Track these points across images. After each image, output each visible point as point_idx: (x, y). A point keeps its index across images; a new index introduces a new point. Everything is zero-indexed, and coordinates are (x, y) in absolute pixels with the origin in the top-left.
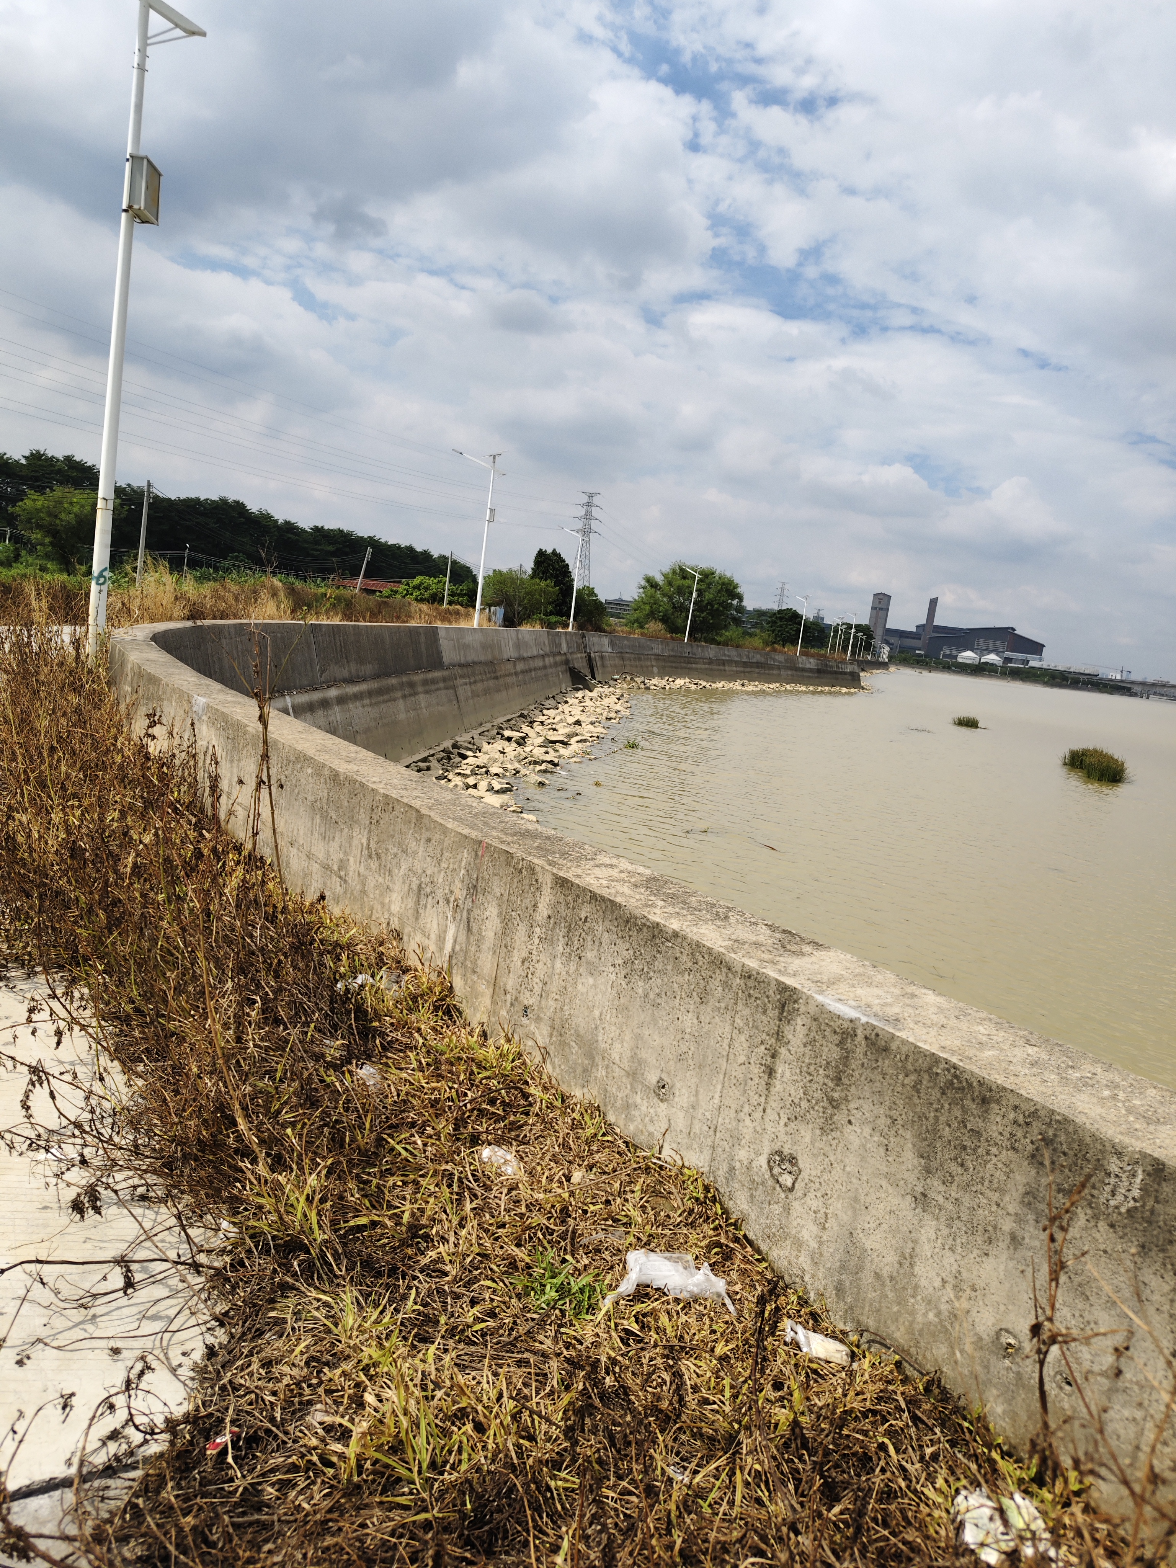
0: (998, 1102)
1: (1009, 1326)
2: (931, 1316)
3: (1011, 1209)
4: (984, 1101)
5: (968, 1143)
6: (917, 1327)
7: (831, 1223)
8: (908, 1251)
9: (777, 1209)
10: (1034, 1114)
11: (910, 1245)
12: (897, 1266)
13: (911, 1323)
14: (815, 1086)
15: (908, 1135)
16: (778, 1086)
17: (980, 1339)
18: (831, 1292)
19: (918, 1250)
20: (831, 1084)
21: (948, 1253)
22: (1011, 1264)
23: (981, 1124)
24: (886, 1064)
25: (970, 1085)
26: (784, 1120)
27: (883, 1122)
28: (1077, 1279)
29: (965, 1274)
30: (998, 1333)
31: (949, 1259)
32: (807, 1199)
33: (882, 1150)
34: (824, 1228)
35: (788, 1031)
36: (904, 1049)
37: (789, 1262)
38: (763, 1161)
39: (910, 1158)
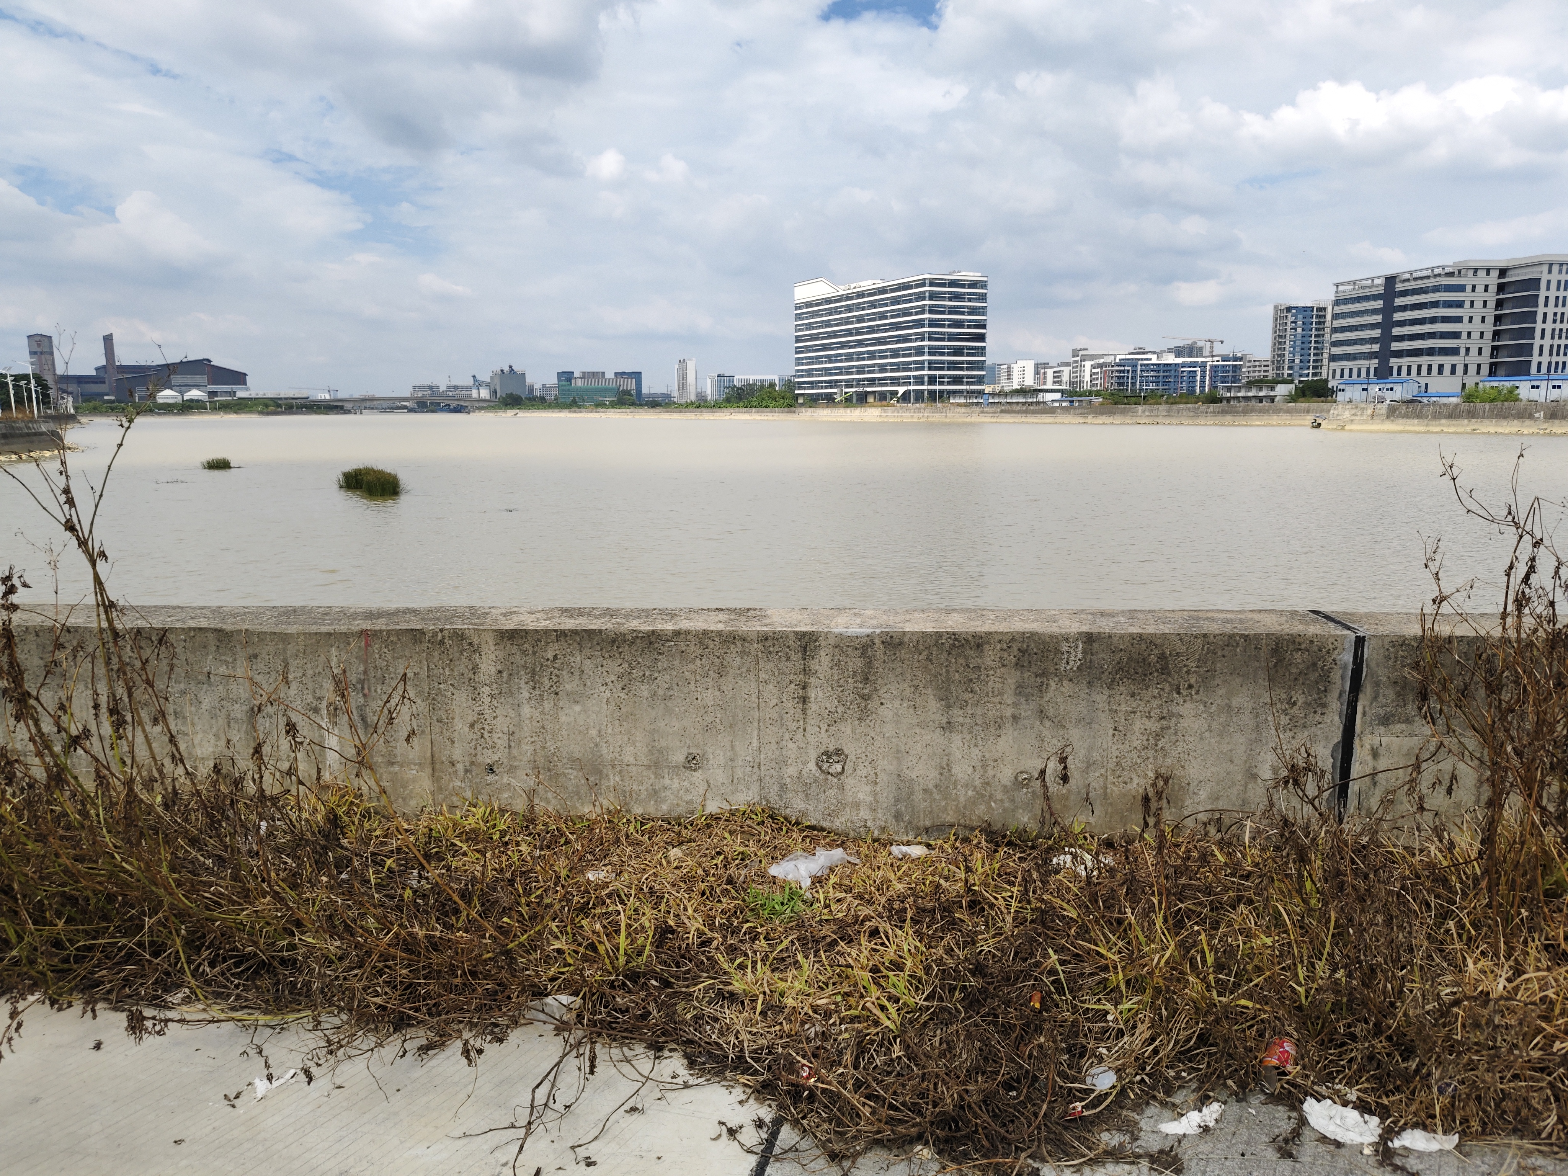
0: (988, 643)
1: (1023, 769)
2: (970, 793)
3: (1009, 702)
4: (979, 646)
5: (973, 676)
6: (961, 805)
7: (883, 777)
8: (944, 764)
9: (832, 793)
10: (1013, 639)
11: (946, 758)
12: (938, 777)
13: (957, 806)
14: (846, 693)
15: (929, 691)
16: (813, 706)
17: (1006, 786)
18: (892, 824)
19: (952, 758)
20: (860, 685)
21: (973, 749)
22: (1016, 733)
23: (979, 661)
24: (903, 653)
25: (967, 640)
26: (824, 727)
27: (908, 692)
28: (1056, 720)
29: (987, 756)
30: (1016, 778)
31: (976, 753)
32: (858, 772)
33: (911, 710)
34: (876, 783)
35: (814, 665)
36: (915, 638)
37: (852, 822)
38: (812, 766)
39: (934, 705)
